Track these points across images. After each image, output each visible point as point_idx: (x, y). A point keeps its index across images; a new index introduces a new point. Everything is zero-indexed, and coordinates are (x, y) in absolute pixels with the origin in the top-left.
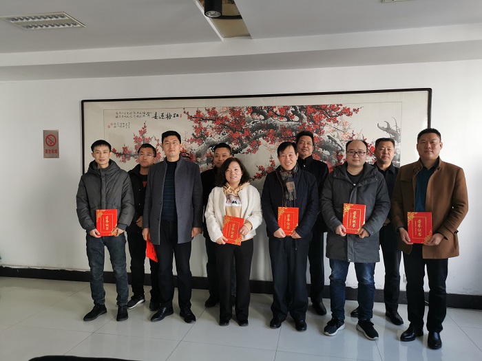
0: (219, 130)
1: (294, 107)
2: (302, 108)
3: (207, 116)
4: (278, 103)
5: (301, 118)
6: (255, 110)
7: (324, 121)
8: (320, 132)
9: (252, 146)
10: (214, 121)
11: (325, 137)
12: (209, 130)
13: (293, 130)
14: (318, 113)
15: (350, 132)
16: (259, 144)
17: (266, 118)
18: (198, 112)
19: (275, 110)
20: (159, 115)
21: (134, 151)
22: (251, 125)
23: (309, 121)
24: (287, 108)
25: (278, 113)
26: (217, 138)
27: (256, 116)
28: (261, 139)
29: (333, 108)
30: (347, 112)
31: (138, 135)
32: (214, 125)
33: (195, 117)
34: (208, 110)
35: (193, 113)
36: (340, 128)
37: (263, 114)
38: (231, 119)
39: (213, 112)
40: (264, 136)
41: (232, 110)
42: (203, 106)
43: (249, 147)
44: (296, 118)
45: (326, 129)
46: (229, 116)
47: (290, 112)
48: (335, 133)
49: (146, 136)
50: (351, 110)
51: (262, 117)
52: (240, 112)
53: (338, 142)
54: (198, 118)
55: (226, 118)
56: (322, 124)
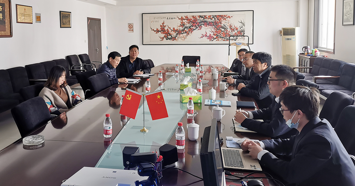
0: (189, 23)
1: (213, 16)
2: (215, 16)
3: (185, 18)
4: (208, 14)
5: (215, 19)
6: (200, 16)
7: (222, 20)
8: (221, 23)
9: (200, 28)
10: (187, 20)
11: (222, 25)
12: (185, 23)
13: (212, 23)
14: (220, 17)
15: (230, 23)
16: (202, 27)
17: (204, 19)
18: (182, 17)
19: (207, 16)
20: (169, 18)
21: (160, 30)
22: (199, 21)
23: (217, 20)
24: (211, 16)
25: (208, 17)
26: (188, 25)
27: (200, 18)
28: (202, 25)
29: (225, 16)
30: (229, 17)
31: (162, 25)
32: (187, 21)
33: (181, 19)
34: (185, 17)
35: (180, 18)
36: (227, 22)
37: (203, 18)
38: (193, 19)
39: (187, 17)
40: (203, 24)
41: (193, 16)
42: (183, 15)
43: (198, 28)
44: (214, 19)
45: (223, 22)
46: (192, 18)
47: (211, 17)
48: (226, 24)
49: (164, 25)
50: (230, 17)
51: (203, 19)
52: (196, 17)
53: (227, 26)
54: (182, 19)
55: (191, 19)
56: (221, 21)
